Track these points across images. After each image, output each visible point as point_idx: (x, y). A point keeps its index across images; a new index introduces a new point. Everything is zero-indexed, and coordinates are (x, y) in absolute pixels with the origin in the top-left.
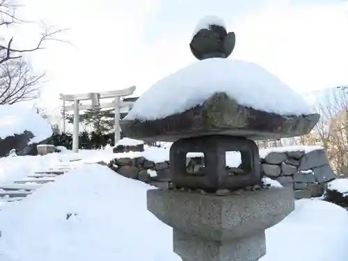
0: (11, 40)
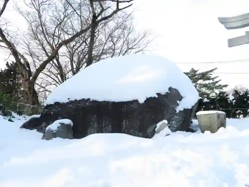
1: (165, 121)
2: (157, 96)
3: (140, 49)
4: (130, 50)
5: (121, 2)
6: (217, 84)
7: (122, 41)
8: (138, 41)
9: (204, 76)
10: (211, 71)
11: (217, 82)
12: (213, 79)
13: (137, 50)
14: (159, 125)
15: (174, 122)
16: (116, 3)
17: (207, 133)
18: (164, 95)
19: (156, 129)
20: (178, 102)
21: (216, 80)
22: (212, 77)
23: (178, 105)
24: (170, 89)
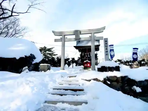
0: (14, 5)
1: (27, 67)
2: (25, 57)
3: (22, 34)
4: (16, 34)
5: (13, 12)
6: (54, 54)
7: (12, 29)
8: (21, 31)
9: (49, 50)
10: (52, 48)
11: (54, 53)
12: (52, 52)
13: (20, 35)
14: (24, 68)
15: (31, 68)
16: (11, 12)
17: (43, 72)
18: (28, 57)
19: (23, 70)
20: (34, 60)
21: (53, 52)
22: (52, 50)
23: (33, 61)
24: (31, 54)
